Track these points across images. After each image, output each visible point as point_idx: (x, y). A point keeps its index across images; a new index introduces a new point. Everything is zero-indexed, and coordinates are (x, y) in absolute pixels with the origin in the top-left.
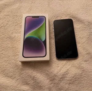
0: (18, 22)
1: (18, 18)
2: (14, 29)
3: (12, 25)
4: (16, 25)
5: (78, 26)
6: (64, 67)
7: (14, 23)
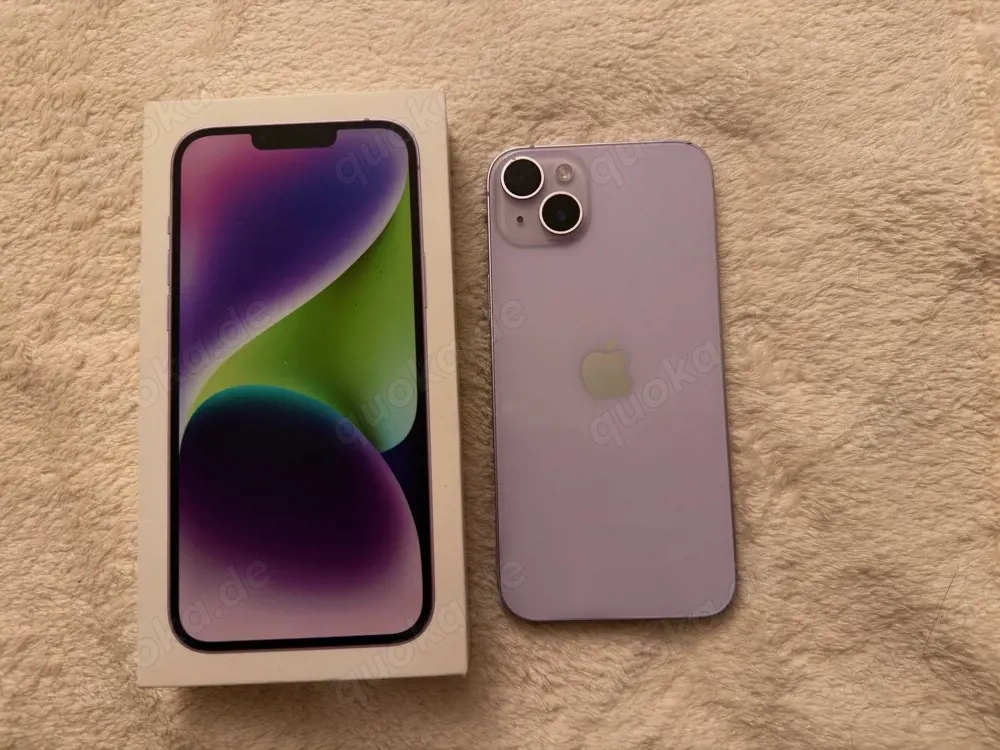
0: (109, 189)
1: (103, 137)
2: (69, 274)
3: (39, 221)
4: (78, 227)
5: (781, 241)
6: (611, 716)
7: (57, 197)
